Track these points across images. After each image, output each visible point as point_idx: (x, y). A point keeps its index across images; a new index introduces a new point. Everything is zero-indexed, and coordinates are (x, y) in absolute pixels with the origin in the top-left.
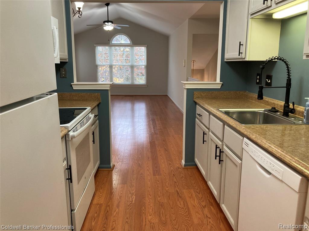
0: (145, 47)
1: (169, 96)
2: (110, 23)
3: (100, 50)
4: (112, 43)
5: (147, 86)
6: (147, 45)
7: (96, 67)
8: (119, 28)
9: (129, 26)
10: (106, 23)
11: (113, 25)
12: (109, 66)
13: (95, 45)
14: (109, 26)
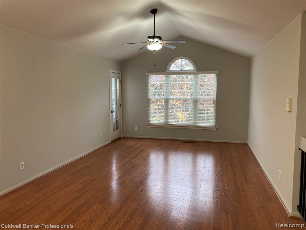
0: (216, 74)
1: (249, 144)
2: (156, 40)
3: (154, 79)
4: (169, 71)
5: (217, 128)
6: (217, 72)
7: (147, 102)
8: (173, 47)
9: (185, 42)
10: (151, 40)
11: (161, 42)
12: (164, 100)
13: (147, 74)
14: (155, 44)
